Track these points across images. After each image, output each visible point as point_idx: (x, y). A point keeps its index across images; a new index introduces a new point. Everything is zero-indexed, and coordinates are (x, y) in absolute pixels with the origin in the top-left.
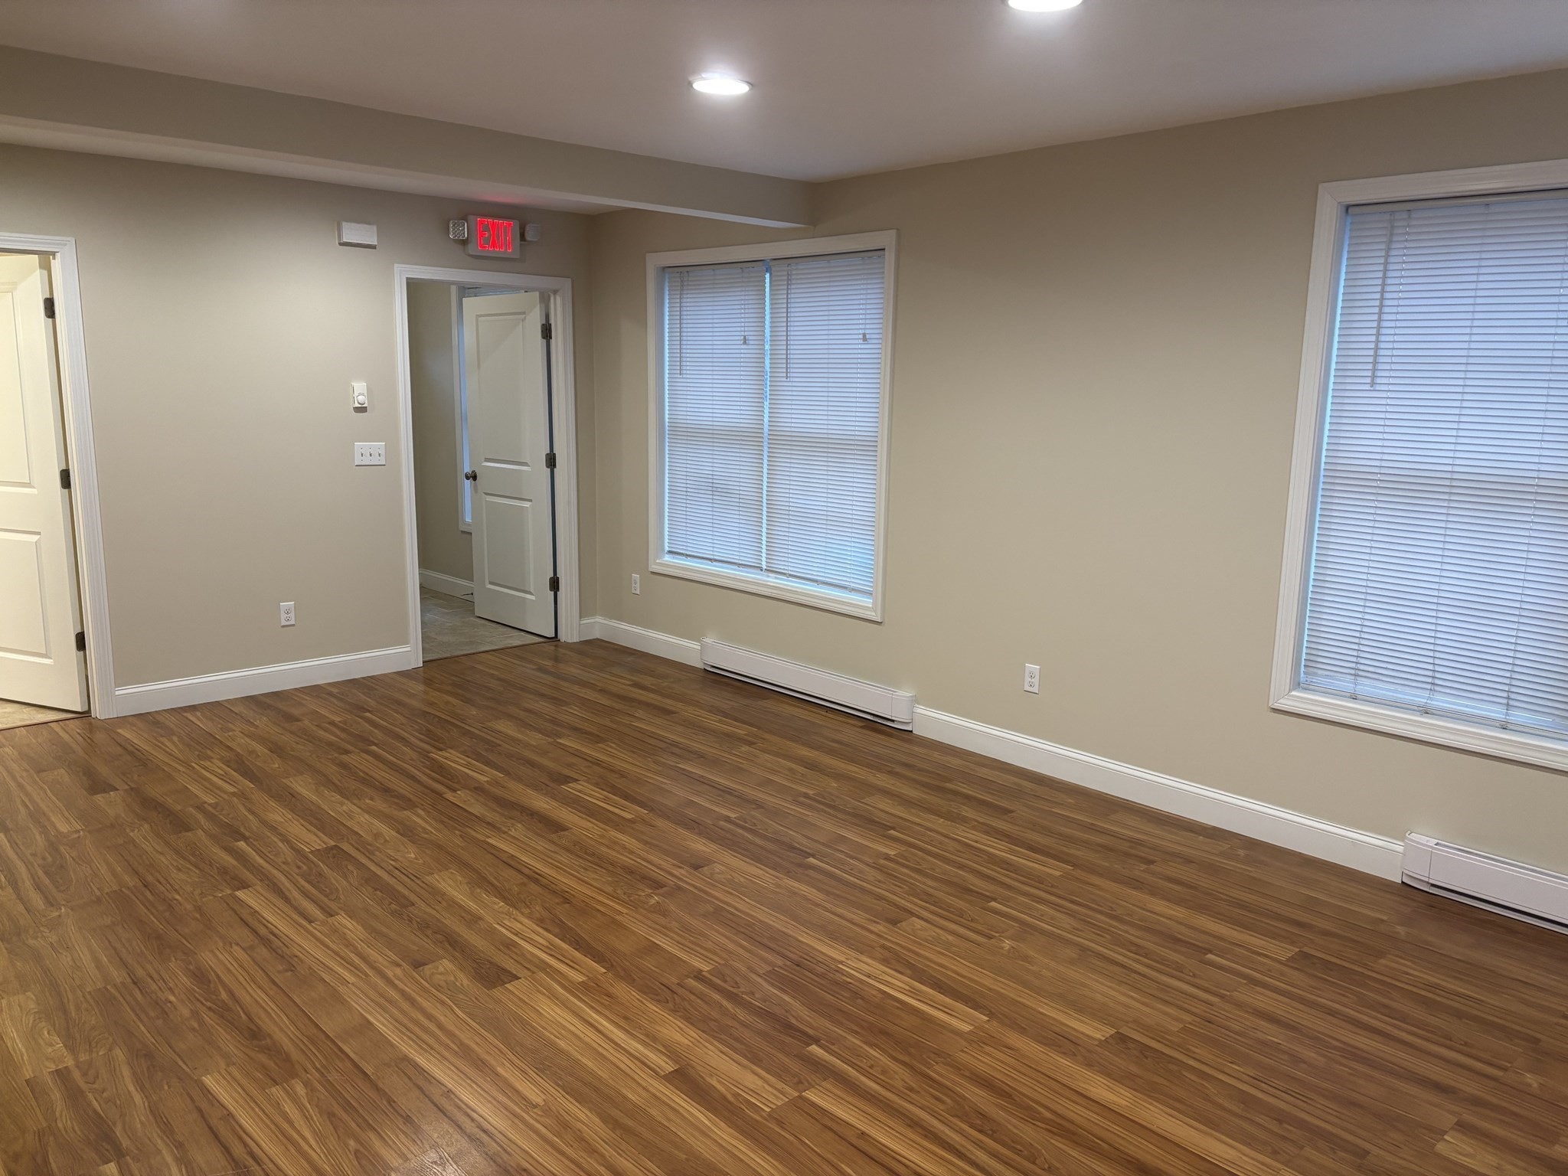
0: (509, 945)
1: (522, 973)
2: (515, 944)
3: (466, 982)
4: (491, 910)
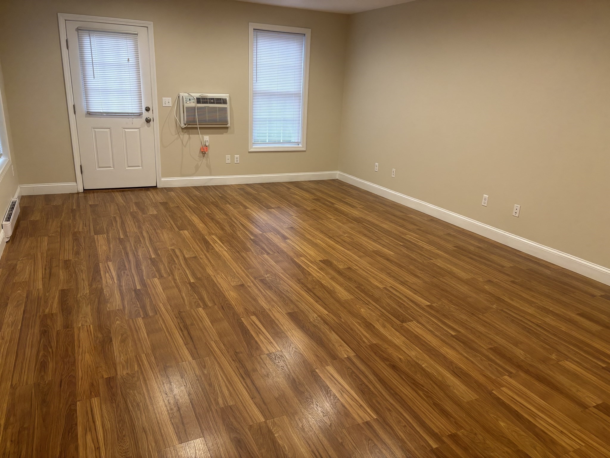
0: (321, 269)
1: (318, 262)
2: (319, 269)
3: (334, 262)
4: (327, 281)
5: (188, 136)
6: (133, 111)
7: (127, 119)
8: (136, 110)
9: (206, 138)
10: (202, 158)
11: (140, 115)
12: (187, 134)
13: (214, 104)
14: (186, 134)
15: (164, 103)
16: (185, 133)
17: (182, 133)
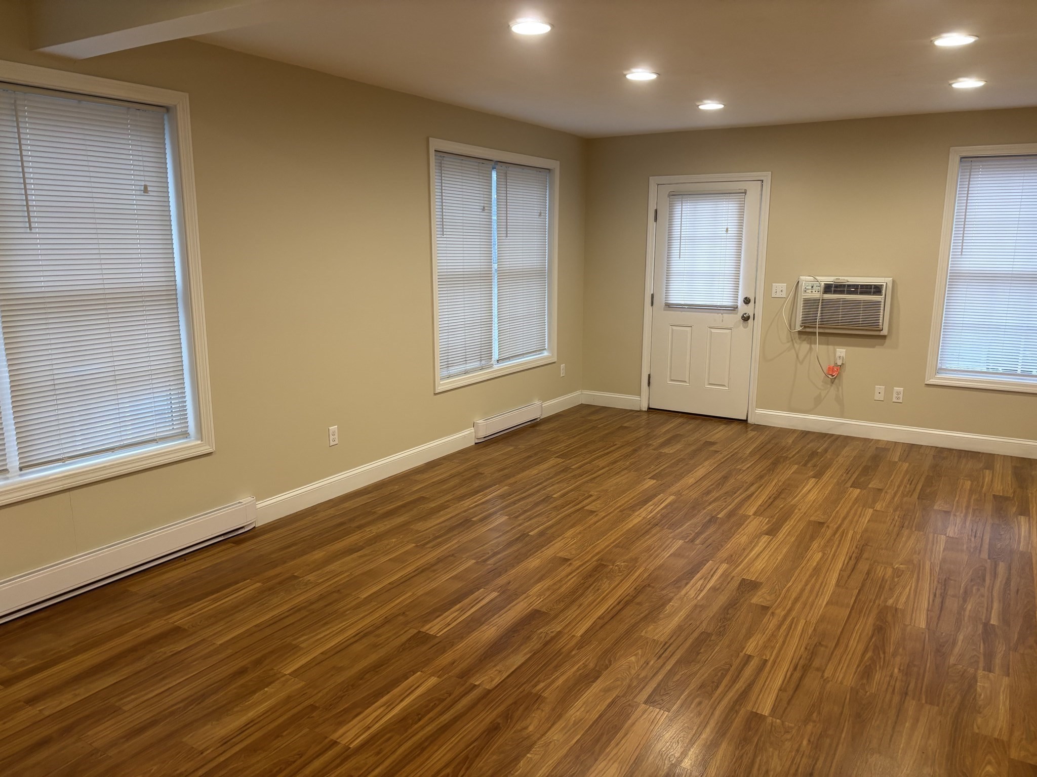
5: (808, 346)
6: (724, 303)
7: (716, 314)
8: (727, 302)
9: (841, 352)
10: (829, 386)
11: (735, 308)
12: (808, 343)
13: (857, 294)
14: (805, 342)
15: (774, 291)
16: (804, 340)
17: (799, 341)
